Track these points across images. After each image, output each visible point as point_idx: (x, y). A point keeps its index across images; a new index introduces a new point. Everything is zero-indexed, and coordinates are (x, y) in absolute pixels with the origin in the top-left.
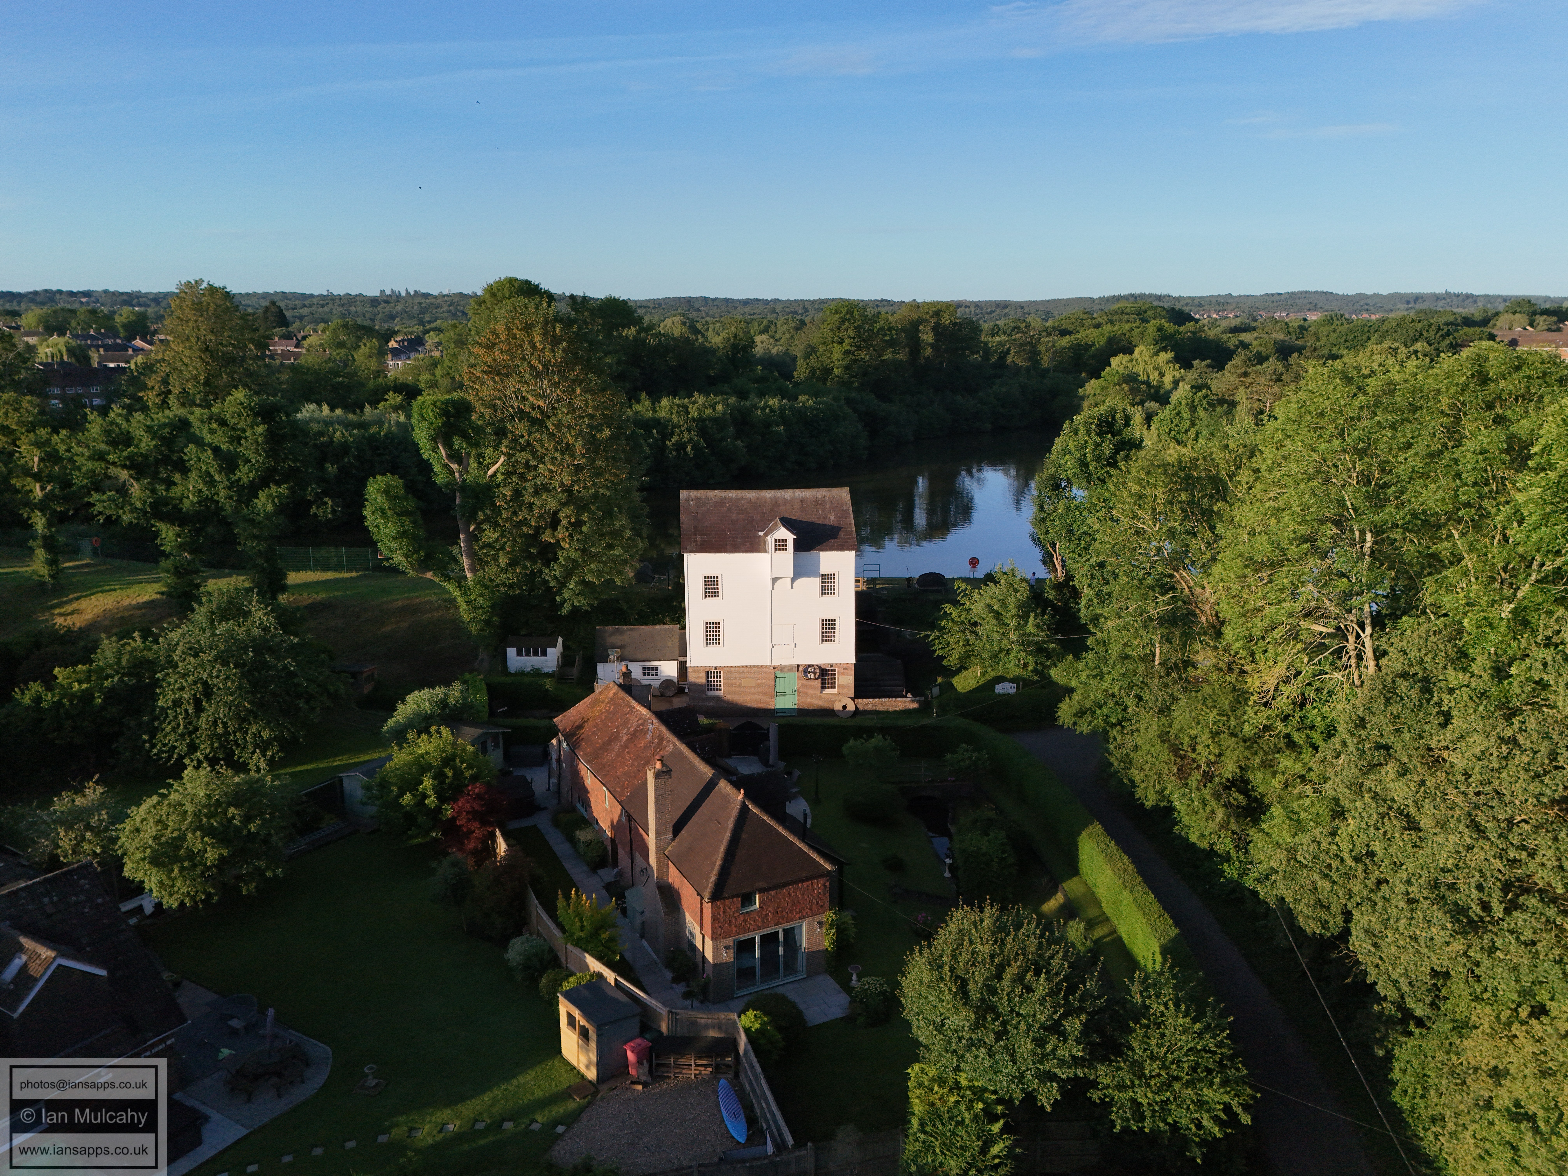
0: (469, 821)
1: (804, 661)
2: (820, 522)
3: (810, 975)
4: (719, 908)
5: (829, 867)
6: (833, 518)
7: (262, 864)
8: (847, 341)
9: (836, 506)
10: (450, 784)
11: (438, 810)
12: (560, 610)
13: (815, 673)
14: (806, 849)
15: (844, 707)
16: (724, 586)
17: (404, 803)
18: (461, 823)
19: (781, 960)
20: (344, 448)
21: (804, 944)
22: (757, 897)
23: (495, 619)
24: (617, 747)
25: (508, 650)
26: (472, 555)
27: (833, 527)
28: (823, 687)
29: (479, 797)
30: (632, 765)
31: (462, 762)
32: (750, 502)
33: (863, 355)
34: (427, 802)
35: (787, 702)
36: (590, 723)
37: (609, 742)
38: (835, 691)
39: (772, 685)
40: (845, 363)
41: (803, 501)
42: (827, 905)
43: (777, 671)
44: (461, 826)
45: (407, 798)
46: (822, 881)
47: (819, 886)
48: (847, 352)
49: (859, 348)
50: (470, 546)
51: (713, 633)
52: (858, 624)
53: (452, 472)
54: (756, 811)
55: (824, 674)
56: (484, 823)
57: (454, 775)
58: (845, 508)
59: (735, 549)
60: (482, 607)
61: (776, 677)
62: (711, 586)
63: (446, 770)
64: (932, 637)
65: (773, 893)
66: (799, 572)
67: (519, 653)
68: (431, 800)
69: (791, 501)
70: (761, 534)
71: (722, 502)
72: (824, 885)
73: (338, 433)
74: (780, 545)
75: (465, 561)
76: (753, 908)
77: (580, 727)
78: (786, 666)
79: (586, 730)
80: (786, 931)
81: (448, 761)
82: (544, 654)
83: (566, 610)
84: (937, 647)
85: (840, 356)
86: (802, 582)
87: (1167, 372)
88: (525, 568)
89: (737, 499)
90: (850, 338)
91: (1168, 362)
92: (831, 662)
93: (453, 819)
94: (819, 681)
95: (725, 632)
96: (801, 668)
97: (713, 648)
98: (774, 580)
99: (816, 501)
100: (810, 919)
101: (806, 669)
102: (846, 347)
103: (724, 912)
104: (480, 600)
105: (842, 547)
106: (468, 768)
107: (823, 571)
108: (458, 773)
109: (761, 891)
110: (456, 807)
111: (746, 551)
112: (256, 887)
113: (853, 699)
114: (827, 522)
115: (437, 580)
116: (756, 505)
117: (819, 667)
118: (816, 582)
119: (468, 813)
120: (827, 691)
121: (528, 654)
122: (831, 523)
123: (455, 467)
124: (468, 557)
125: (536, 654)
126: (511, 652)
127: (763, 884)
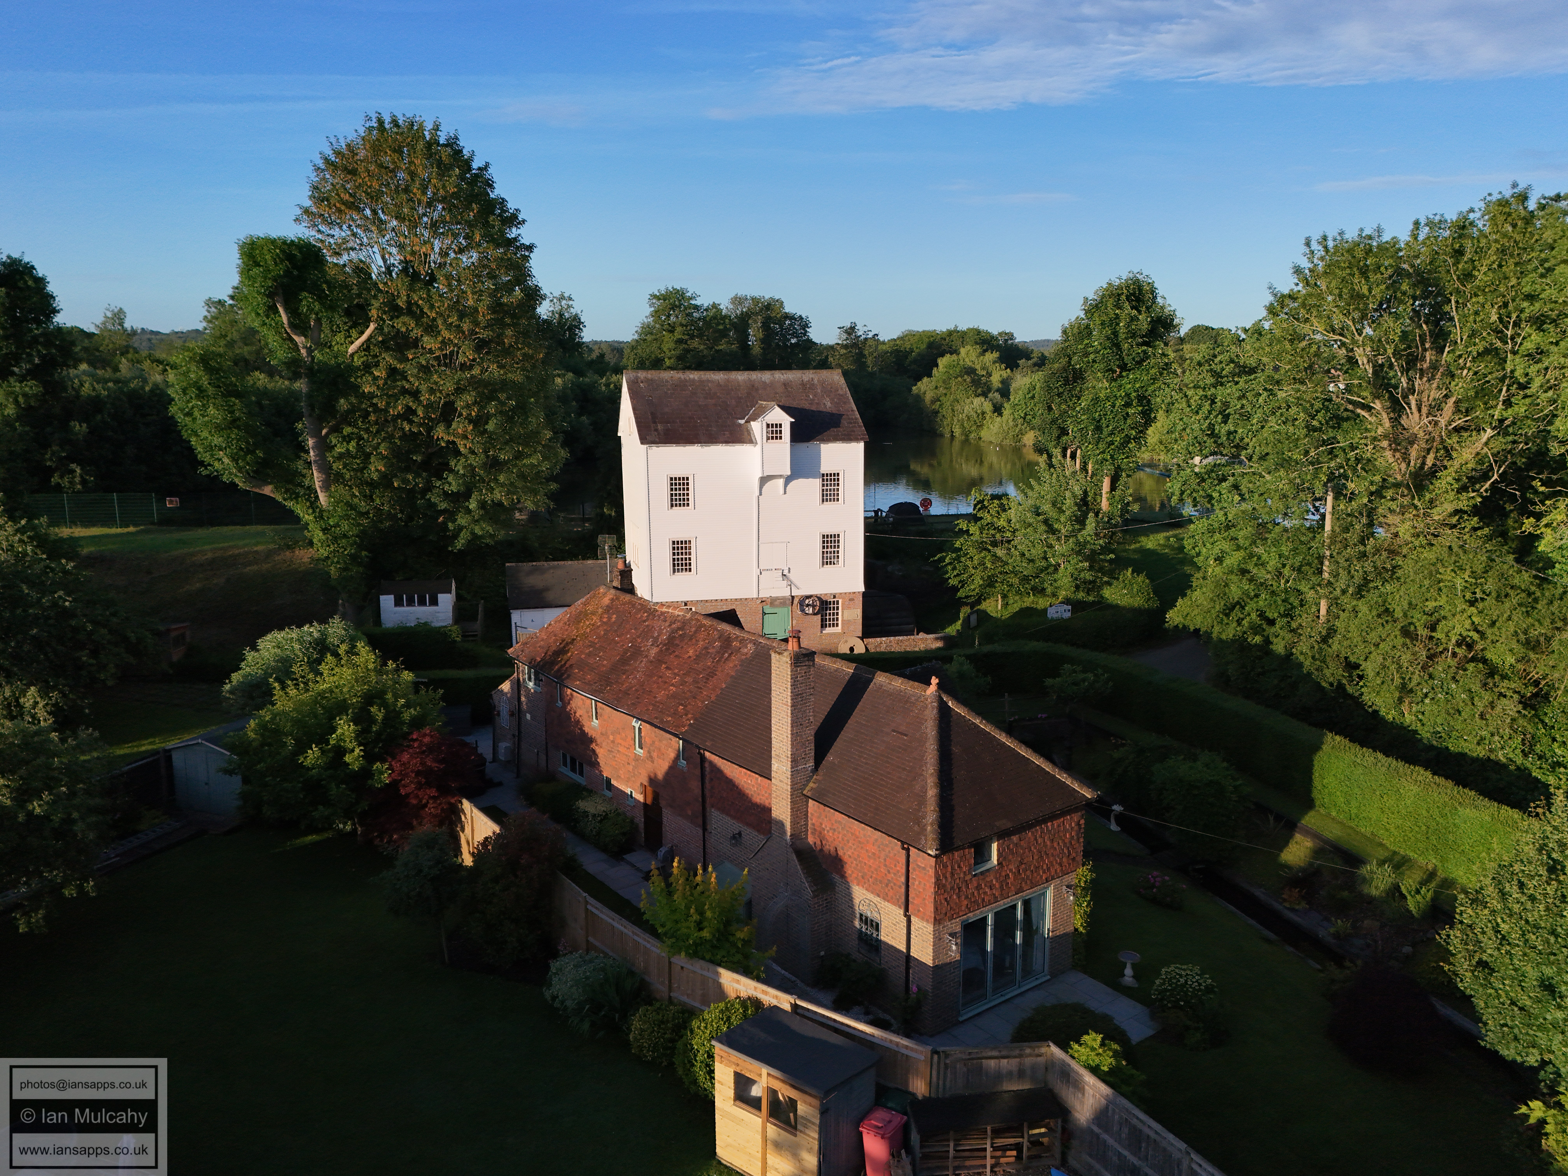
0: (420, 786)
1: (800, 591)
2: (814, 408)
3: (1055, 974)
4: (945, 866)
5: (1088, 794)
6: (829, 404)
7: (57, 875)
8: (679, 329)
9: (829, 390)
10: (379, 733)
11: (366, 773)
12: (452, 544)
13: (814, 606)
14: (1047, 767)
15: (852, 649)
16: (696, 491)
17: (308, 762)
18: (409, 789)
19: (1019, 952)
20: (96, 403)
21: (1048, 924)
22: (995, 846)
23: (364, 553)
24: (642, 664)
25: (383, 598)
26: (325, 468)
27: (832, 415)
28: (823, 626)
29: (431, 749)
30: (683, 683)
31: (396, 697)
32: (719, 385)
33: (695, 343)
34: (348, 758)
36: (579, 644)
37: (624, 661)
38: (839, 629)
39: (759, 625)
40: (678, 352)
41: (786, 385)
42: (1080, 858)
43: (766, 606)
44: (407, 795)
45: (313, 755)
46: (1076, 817)
47: (1072, 824)
48: (680, 341)
49: (692, 337)
50: (321, 456)
51: (681, 557)
52: (867, 540)
53: (296, 348)
54: (959, 710)
55: (825, 608)
56: (444, 790)
57: (385, 718)
58: (840, 392)
59: (710, 439)
60: (345, 536)
61: (764, 614)
62: (680, 492)
63: (373, 709)
64: (947, 560)
65: (1015, 838)
66: (796, 470)
67: (398, 603)
68: (354, 758)
69: (772, 384)
70: (742, 422)
71: (682, 385)
72: (1078, 824)
73: (87, 385)
74: (773, 432)
75: (317, 478)
76: (988, 866)
77: (562, 651)
78: (777, 598)
79: (574, 653)
80: (1027, 904)
81: (372, 697)
82: (434, 602)
83: (460, 543)
84: (951, 573)
85: (672, 345)
86: (798, 484)
87: (994, 372)
88: (406, 481)
89: (701, 381)
90: (682, 325)
91: (994, 362)
92: (834, 591)
93: (394, 785)
94: (819, 617)
95: (699, 555)
96: (796, 601)
97: (682, 576)
98: (764, 480)
99: (803, 384)
100: (1058, 881)
101: (803, 602)
102: (677, 335)
103: (952, 874)
104: (345, 526)
105: (848, 438)
106: (408, 706)
107: (825, 468)
108: (393, 716)
109: (1002, 835)
110: (397, 766)
111: (727, 442)
112: (45, 918)
113: (862, 638)
114: (822, 408)
115: (279, 499)
116: (727, 388)
117: (819, 598)
118: (817, 483)
119: (418, 773)
120: (828, 630)
121: (410, 603)
122: (829, 410)
123: (299, 340)
124: (321, 470)
125: (422, 603)
126: (387, 601)
127: (1004, 824)
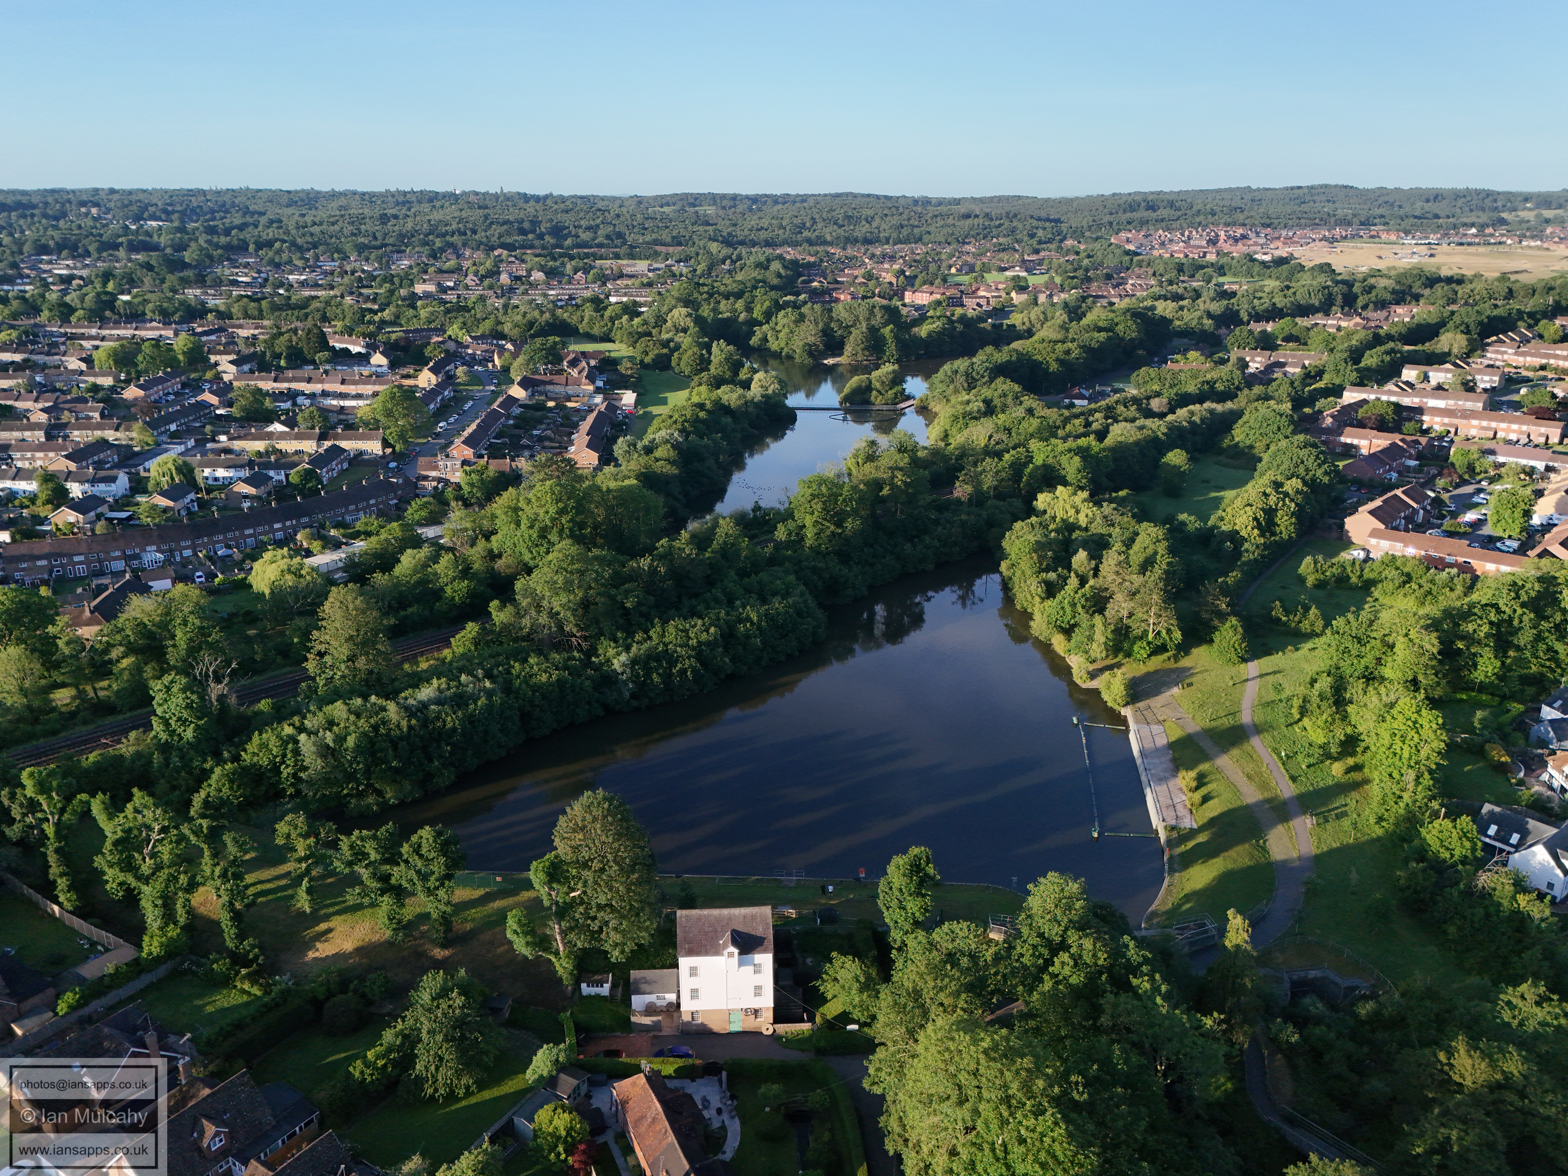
0: (580, 1165)
1: (745, 1007)
2: (753, 933)
6: (760, 930)
9: (764, 919)
11: (566, 1160)
13: (751, 1012)
15: (767, 1029)
16: (701, 972)
18: (577, 1167)
25: (582, 984)
27: (761, 937)
28: (756, 1019)
29: (584, 1152)
30: (653, 1141)
31: (575, 1133)
32: (715, 918)
34: (561, 1157)
35: (736, 1027)
38: (762, 1021)
39: (728, 1019)
43: (729, 1012)
45: (552, 1156)
51: (694, 994)
55: (756, 1012)
56: (586, 1165)
57: (572, 1140)
59: (706, 953)
60: (568, 969)
61: (730, 1015)
62: (693, 972)
63: (568, 1138)
66: (741, 964)
68: (563, 1156)
70: (718, 948)
74: (731, 955)
78: (735, 1009)
79: (631, 1104)
81: (569, 1133)
82: (602, 986)
86: (743, 969)
87: (1082, 509)
91: (1085, 500)
92: (760, 1006)
93: (573, 1165)
94: (753, 1016)
95: (702, 994)
96: (743, 1010)
97: (695, 1001)
98: (728, 969)
99: (752, 916)
101: (746, 1010)
105: (765, 951)
106: (578, 1135)
107: (754, 963)
108: (574, 1139)
110: (574, 1158)
111: (712, 955)
113: (772, 1025)
114: (757, 934)
116: (719, 919)
117: (753, 1009)
118: (751, 968)
119: (579, 1162)
120: (758, 1021)
121: (593, 986)
122: (760, 934)
125: (597, 986)
126: (584, 986)
